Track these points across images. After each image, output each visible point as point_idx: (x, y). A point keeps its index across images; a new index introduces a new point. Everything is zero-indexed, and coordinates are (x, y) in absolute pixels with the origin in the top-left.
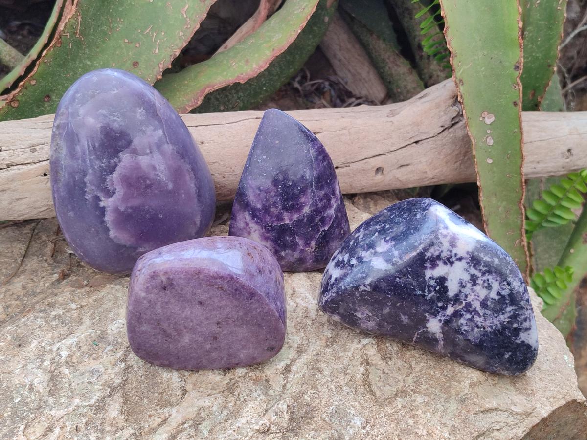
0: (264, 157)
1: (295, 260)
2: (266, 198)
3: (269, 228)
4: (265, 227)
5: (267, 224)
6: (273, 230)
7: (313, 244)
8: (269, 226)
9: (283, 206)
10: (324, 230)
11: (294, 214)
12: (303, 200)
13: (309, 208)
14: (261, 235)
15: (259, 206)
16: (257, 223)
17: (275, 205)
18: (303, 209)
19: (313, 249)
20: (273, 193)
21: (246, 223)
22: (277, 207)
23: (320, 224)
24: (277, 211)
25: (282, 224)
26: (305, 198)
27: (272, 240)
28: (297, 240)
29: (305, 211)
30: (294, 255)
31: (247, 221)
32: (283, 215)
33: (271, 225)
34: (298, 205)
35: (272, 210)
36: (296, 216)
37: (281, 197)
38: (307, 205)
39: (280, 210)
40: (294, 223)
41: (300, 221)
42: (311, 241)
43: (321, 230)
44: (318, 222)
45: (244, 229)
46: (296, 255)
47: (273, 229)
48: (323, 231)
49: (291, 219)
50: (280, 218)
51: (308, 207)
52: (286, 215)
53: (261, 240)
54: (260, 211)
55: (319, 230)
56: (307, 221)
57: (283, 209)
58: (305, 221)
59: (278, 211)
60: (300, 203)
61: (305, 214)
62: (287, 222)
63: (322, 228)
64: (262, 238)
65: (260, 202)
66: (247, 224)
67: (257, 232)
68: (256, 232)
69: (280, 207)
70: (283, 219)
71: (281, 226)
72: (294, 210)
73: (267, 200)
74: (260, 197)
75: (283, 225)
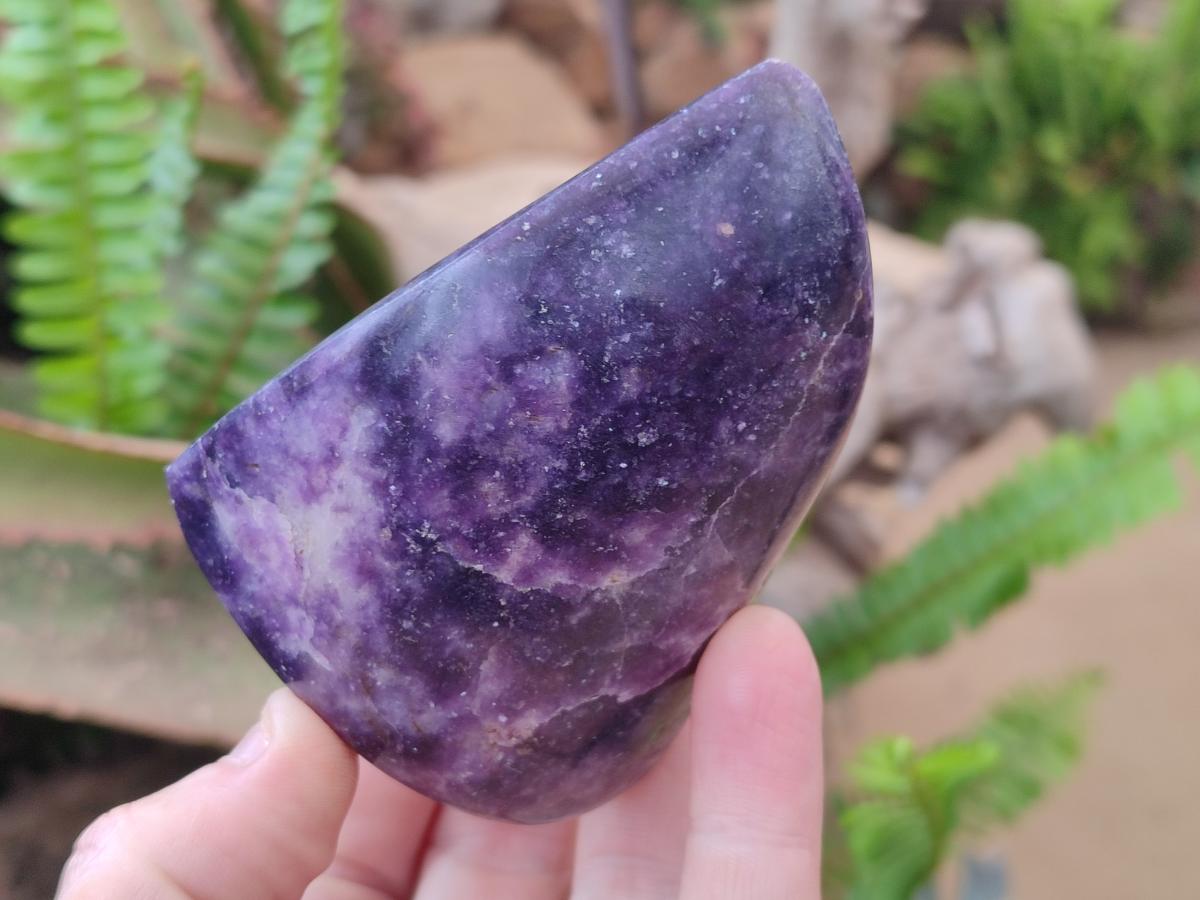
0: (627, 251)
1: (412, 731)
2: (499, 422)
3: (414, 548)
4: (399, 529)
5: (418, 525)
6: (422, 563)
7: (530, 723)
8: (418, 540)
9: (539, 505)
10: (615, 697)
11: (557, 562)
12: (637, 535)
13: (633, 584)
14: (352, 544)
15: (446, 432)
16: (380, 488)
17: (515, 479)
18: (605, 572)
19: (514, 741)
20: (546, 425)
21: (332, 449)
22: (514, 492)
23: (618, 666)
24: (501, 503)
25: (479, 567)
26: (651, 537)
27: (385, 599)
28: (484, 667)
29: (606, 582)
30: (420, 712)
31: (343, 446)
32: (512, 537)
33: (433, 543)
34: (602, 540)
35: (487, 486)
36: (556, 577)
37: (561, 464)
38: (632, 567)
39: (519, 510)
40: (524, 597)
41: (557, 603)
42: (530, 705)
43: (603, 692)
44: (614, 657)
45: (305, 464)
46: (432, 718)
47: (425, 558)
48: (604, 699)
49: (526, 574)
50: (489, 537)
51: (633, 576)
52: (522, 548)
53: (338, 563)
54: (433, 452)
55: (593, 686)
56: (580, 622)
57: (532, 516)
58: (574, 620)
59: (503, 509)
60: (616, 542)
61: (597, 597)
62: (504, 575)
63: (611, 685)
64: (351, 555)
65: (463, 419)
66: (331, 458)
67: (350, 521)
68: (343, 516)
69: (527, 500)
70: (496, 552)
71: (468, 573)
72: (572, 550)
73: (499, 436)
74: (479, 397)
75: (478, 574)
